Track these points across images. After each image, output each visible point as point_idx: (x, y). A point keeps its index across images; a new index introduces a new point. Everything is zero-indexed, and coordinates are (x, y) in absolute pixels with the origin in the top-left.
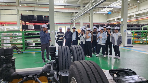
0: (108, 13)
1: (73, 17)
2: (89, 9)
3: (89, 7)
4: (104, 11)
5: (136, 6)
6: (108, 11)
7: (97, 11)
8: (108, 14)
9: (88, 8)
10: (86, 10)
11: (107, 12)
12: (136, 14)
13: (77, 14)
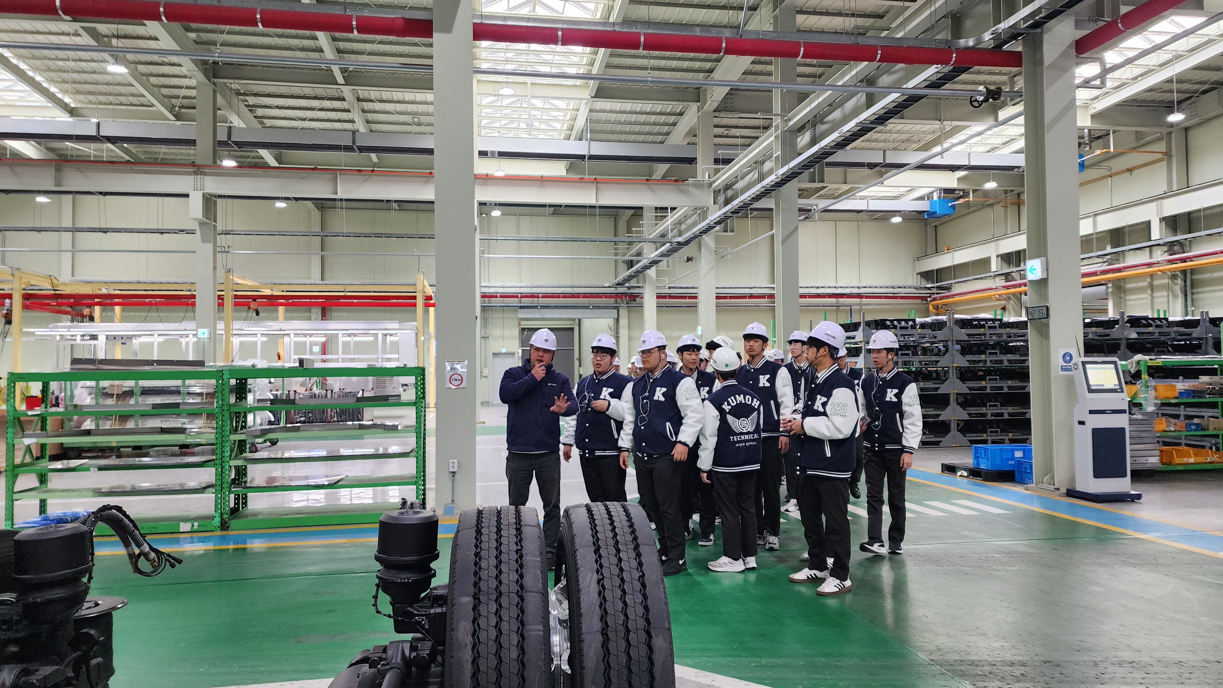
0: (923, 206)
1: (635, 249)
2: (762, 178)
3: (768, 166)
4: (894, 192)
5: (1162, 147)
6: (929, 196)
7: (837, 197)
8: (931, 214)
9: (755, 175)
10: (739, 186)
11: (921, 198)
12: (1163, 219)
13: (671, 219)
